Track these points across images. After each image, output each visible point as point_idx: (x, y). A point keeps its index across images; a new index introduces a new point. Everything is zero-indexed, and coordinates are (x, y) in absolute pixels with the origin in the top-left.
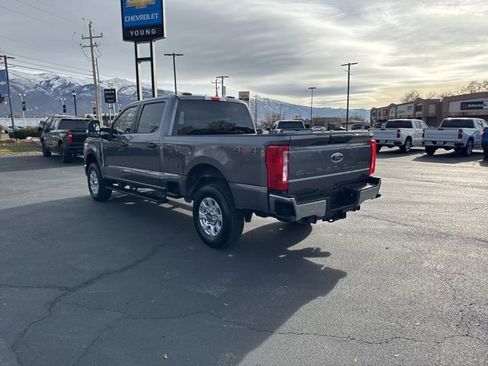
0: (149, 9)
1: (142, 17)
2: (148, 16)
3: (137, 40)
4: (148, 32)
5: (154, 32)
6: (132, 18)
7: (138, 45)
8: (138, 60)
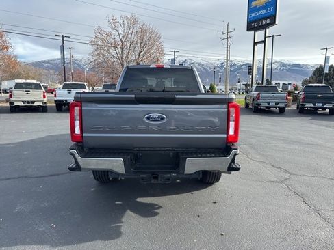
0: (266, 6)
1: (261, 12)
2: (265, 11)
3: (256, 29)
4: (264, 22)
5: (268, 21)
6: (254, 15)
7: (256, 33)
8: (255, 44)
